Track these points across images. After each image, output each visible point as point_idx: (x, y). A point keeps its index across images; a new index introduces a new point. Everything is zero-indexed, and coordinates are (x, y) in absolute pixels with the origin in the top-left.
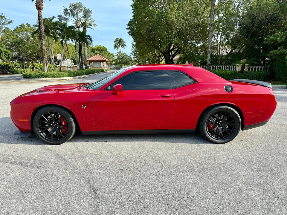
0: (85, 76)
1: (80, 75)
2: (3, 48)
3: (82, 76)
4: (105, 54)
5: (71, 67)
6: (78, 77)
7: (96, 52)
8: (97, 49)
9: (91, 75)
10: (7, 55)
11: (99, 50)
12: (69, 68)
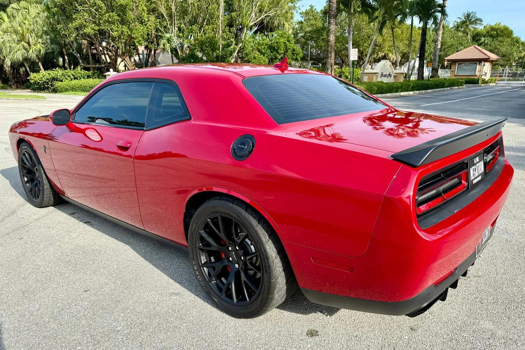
0: (411, 93)
1: (397, 92)
2: (290, 43)
3: (402, 94)
4: (502, 44)
5: (390, 75)
6: (389, 95)
7: (483, 39)
8: (488, 32)
9: (430, 91)
10: (294, 56)
11: (491, 36)
12: (385, 76)
